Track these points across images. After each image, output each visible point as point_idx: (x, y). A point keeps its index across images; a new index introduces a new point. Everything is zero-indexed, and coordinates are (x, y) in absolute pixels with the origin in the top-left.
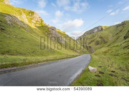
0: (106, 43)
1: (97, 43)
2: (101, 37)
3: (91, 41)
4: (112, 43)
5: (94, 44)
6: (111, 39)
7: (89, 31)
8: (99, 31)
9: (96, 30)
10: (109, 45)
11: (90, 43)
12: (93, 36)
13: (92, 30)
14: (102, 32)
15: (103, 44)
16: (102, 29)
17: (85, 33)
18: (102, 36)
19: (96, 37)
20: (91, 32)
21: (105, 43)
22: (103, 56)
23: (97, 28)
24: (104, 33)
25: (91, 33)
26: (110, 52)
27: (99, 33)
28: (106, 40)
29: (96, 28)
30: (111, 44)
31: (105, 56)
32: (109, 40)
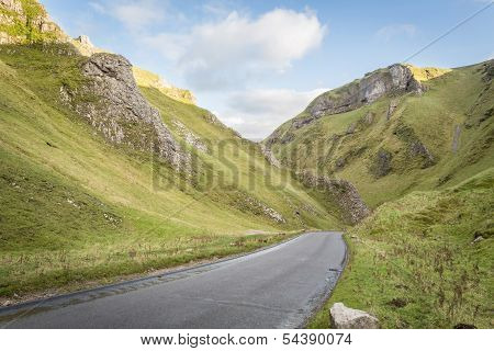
0: (433, 164)
1: (384, 166)
2: (404, 132)
3: (351, 153)
4: (461, 166)
5: (365, 169)
6: (456, 142)
7: (339, 91)
8: (392, 92)
9: (379, 89)
10: (447, 179)
11: (341, 166)
12: (363, 124)
13: (355, 85)
14: (411, 100)
15: (415, 173)
16: (410, 84)
17: (313, 103)
18: (409, 121)
19: (374, 132)
20: (350, 97)
21: (428, 162)
22: (413, 240)
23: (386, 75)
24: (421, 109)
25: (346, 107)
26: (448, 216)
27: (394, 102)
28: (429, 146)
29: (377, 73)
30: (455, 171)
31: (426, 241)
32: (449, 146)
